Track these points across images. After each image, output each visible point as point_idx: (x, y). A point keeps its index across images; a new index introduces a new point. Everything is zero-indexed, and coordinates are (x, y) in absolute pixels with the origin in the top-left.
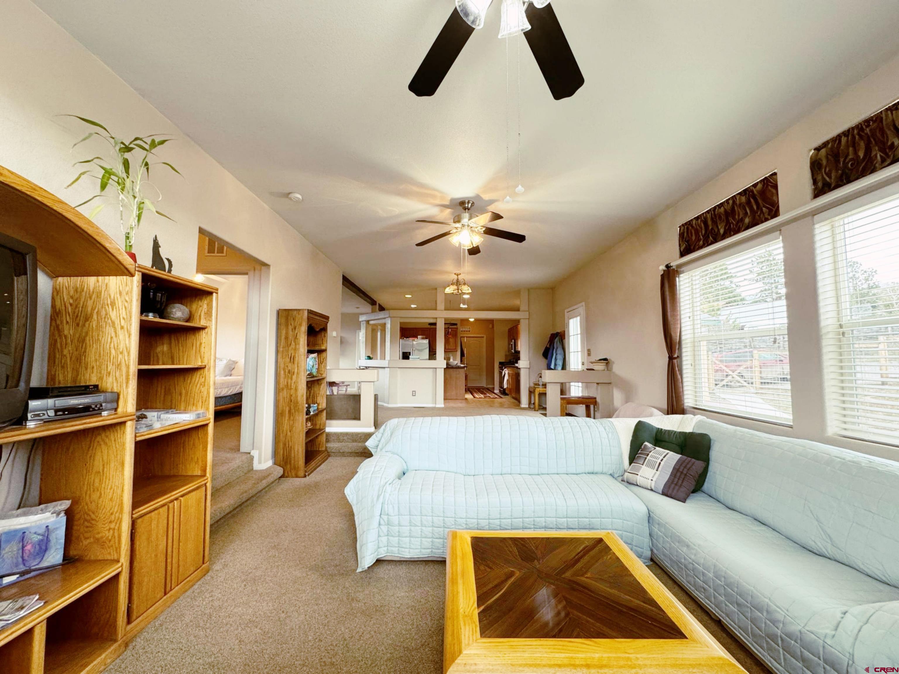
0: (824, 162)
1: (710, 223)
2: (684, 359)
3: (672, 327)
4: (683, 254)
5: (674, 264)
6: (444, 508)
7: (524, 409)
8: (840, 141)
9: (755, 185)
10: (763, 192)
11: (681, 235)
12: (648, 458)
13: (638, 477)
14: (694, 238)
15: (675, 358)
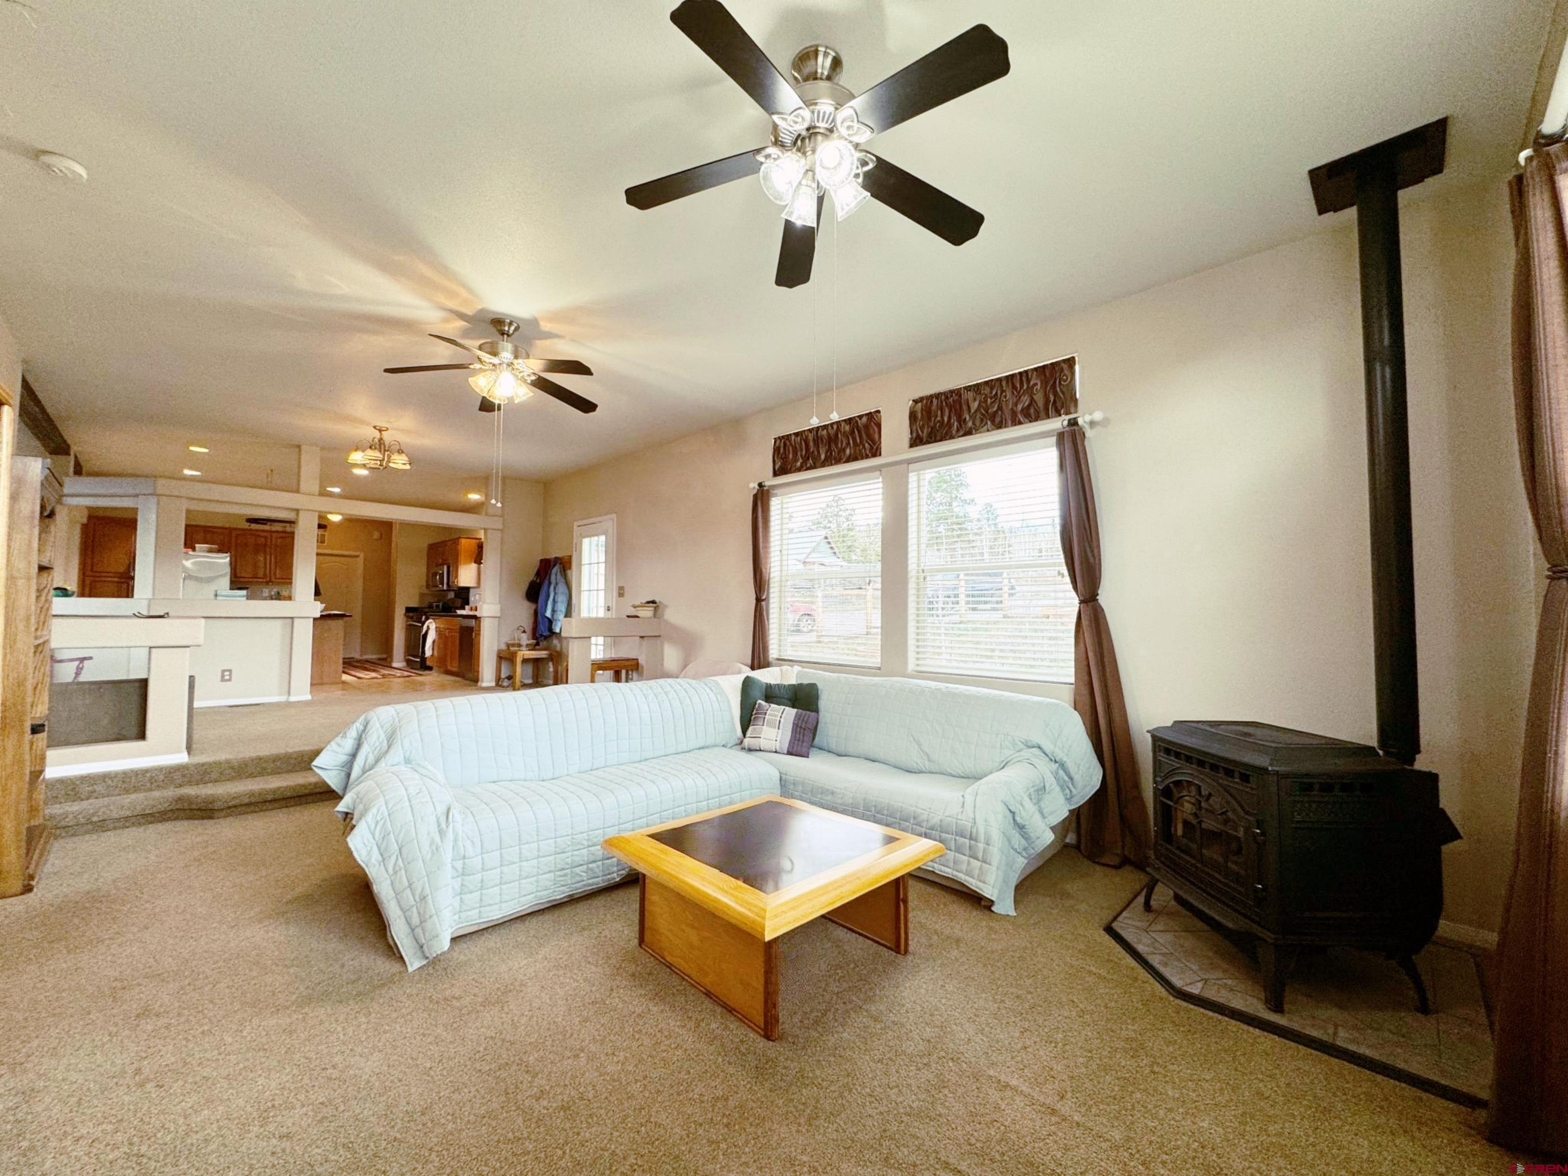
0: (919, 415)
1: (811, 444)
2: (771, 601)
3: (763, 561)
4: (776, 474)
5: (767, 483)
6: (555, 824)
7: (488, 689)
8: (932, 402)
9: (860, 417)
10: (867, 427)
11: (776, 450)
12: (767, 717)
13: (761, 740)
14: (791, 456)
15: (763, 600)
